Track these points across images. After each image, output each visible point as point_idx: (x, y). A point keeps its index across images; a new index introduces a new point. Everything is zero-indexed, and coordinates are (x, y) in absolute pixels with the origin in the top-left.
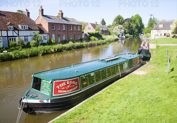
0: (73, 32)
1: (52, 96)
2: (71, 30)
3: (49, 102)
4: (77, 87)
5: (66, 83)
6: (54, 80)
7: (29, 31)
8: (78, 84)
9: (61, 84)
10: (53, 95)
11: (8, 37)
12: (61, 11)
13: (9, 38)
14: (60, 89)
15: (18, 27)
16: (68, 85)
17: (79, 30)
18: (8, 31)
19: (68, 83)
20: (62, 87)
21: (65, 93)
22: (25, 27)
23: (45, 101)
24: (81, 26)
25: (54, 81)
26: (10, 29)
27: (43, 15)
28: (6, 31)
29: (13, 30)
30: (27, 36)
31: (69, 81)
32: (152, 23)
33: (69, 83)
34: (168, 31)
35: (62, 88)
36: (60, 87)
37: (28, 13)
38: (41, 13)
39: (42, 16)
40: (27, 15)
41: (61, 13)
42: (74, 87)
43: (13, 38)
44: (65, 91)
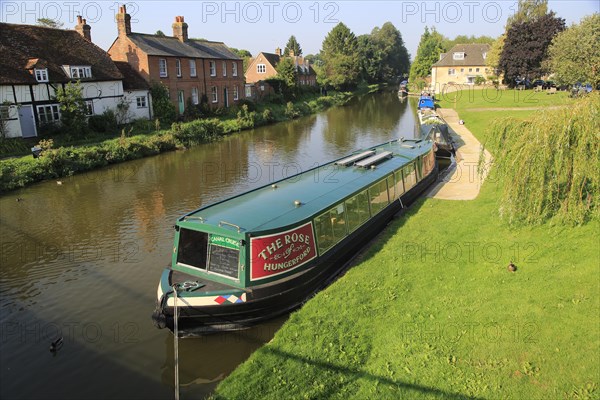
0: (219, 80)
1: (248, 283)
2: (214, 75)
3: (244, 298)
4: (308, 250)
5: (283, 241)
6: (252, 236)
7: (94, 84)
8: (311, 240)
9: (271, 246)
10: (252, 280)
11: (34, 103)
12: (182, 20)
13: (38, 107)
14: (268, 261)
15: (63, 71)
16: (289, 246)
17: (235, 75)
18: (34, 87)
19: (287, 241)
20: (274, 253)
21: (281, 270)
22: (81, 71)
23: (233, 299)
24: (240, 62)
25: (251, 239)
26: (39, 78)
27: (130, 34)
28: (28, 88)
29: (47, 80)
30: (91, 99)
31: (290, 234)
32: (433, 48)
33: (291, 240)
34: (478, 70)
35: (273, 255)
36: (266, 253)
37: (87, 28)
38: (123, 28)
39: (128, 35)
40: (82, 34)
41: (180, 24)
42: (301, 252)
43: (49, 108)
44: (281, 266)
